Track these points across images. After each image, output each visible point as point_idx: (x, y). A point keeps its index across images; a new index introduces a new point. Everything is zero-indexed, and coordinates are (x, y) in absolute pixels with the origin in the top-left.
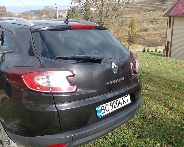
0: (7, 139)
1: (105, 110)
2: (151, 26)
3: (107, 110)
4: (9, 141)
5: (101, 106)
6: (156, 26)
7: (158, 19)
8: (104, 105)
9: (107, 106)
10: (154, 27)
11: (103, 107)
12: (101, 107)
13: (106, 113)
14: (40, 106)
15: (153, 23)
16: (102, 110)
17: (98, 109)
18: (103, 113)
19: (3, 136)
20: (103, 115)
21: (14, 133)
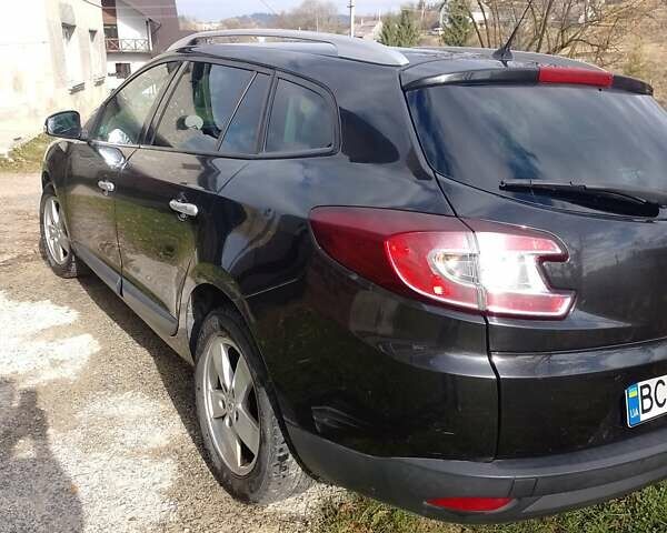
0: (281, 450)
1: (655, 403)
3: (661, 402)
4: (286, 457)
5: (640, 384)
8: (652, 382)
9: (660, 385)
11: (648, 386)
12: (642, 388)
13: (656, 412)
14: (415, 347)
16: (643, 398)
17: (632, 393)
18: (644, 412)
19: (269, 436)
20: (644, 417)
21: (317, 433)
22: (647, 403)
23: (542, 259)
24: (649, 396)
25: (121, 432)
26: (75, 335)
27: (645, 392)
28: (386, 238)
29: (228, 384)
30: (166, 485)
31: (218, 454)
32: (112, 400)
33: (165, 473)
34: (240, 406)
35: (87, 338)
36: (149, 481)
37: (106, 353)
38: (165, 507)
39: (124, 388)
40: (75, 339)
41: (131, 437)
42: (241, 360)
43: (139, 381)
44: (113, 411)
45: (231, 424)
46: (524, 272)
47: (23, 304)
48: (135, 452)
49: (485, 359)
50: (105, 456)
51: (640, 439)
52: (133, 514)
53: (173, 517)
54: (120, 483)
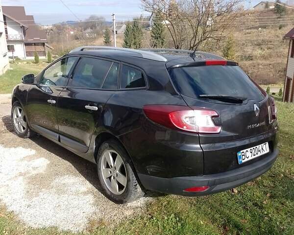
0: (135, 183)
2: (259, 52)
3: (247, 157)
4: (137, 185)
5: (241, 151)
6: (266, 52)
7: (271, 42)
8: (245, 151)
9: (247, 152)
10: (263, 53)
11: (243, 152)
13: (246, 160)
15: (262, 46)
16: (242, 156)
17: (239, 154)
19: (131, 179)
20: (243, 161)
21: (148, 174)
22: (244, 157)
23: (212, 117)
24: (244, 155)
25: (69, 188)
26: (37, 158)
27: (243, 154)
28: (169, 113)
29: (113, 165)
30: (92, 202)
31: (109, 190)
32: (62, 178)
33: (90, 198)
34: (118, 172)
35: (43, 159)
36: (85, 201)
37: (53, 163)
38: (94, 208)
39: (64, 174)
40: (38, 160)
41: (73, 189)
42: (118, 156)
43: (69, 172)
44: (63, 182)
45: (114, 178)
46: (208, 121)
47: (11, 149)
48: (77, 193)
49: (199, 146)
50: (66, 195)
51: (242, 168)
52: (84, 211)
53: (97, 211)
54: (75, 203)
